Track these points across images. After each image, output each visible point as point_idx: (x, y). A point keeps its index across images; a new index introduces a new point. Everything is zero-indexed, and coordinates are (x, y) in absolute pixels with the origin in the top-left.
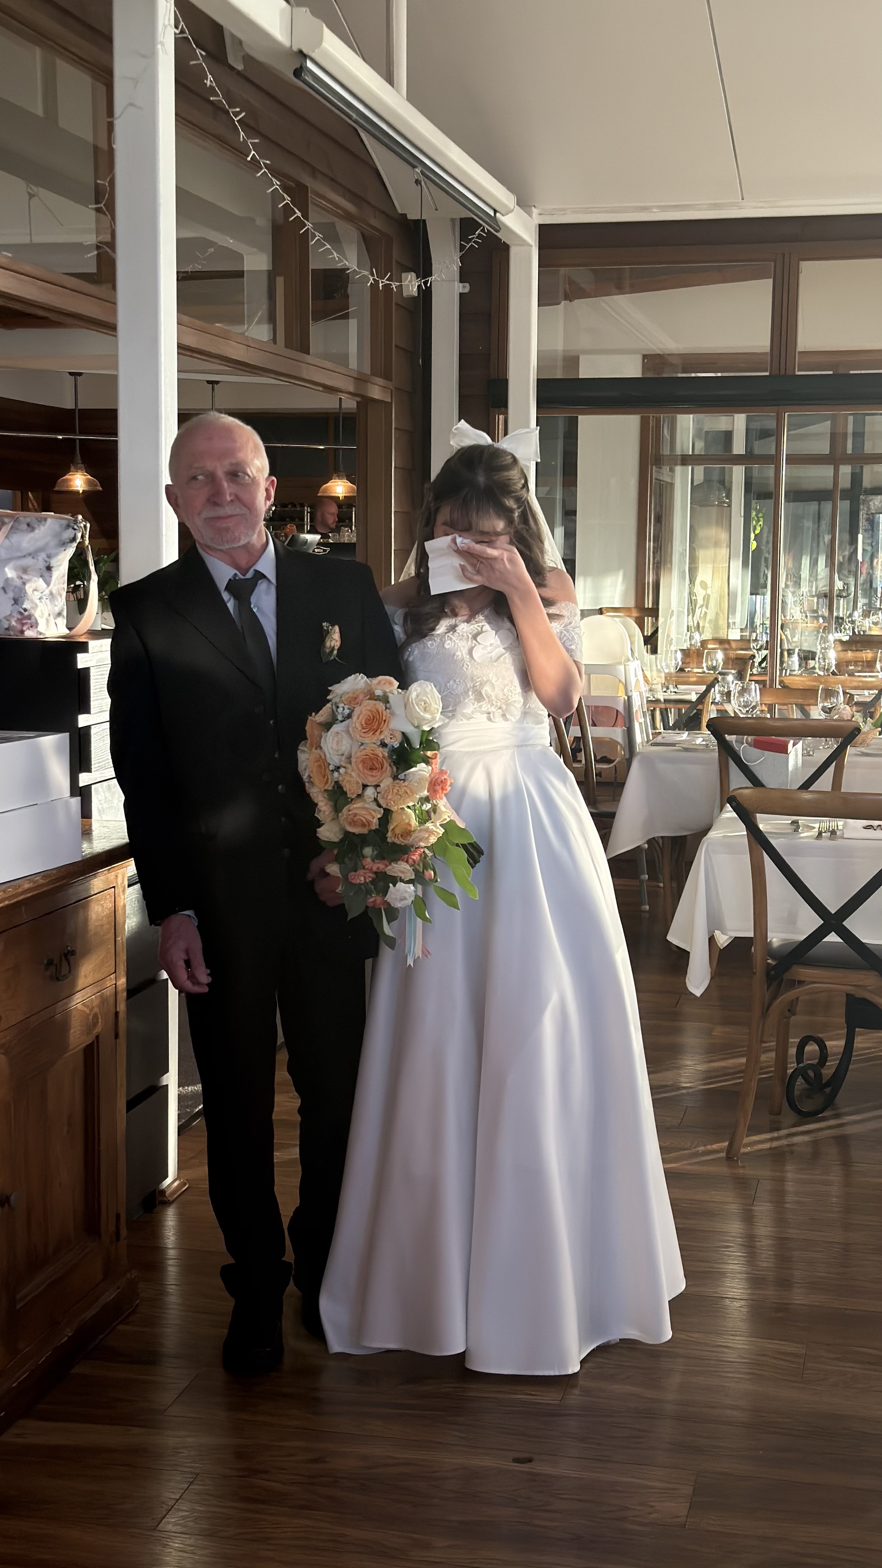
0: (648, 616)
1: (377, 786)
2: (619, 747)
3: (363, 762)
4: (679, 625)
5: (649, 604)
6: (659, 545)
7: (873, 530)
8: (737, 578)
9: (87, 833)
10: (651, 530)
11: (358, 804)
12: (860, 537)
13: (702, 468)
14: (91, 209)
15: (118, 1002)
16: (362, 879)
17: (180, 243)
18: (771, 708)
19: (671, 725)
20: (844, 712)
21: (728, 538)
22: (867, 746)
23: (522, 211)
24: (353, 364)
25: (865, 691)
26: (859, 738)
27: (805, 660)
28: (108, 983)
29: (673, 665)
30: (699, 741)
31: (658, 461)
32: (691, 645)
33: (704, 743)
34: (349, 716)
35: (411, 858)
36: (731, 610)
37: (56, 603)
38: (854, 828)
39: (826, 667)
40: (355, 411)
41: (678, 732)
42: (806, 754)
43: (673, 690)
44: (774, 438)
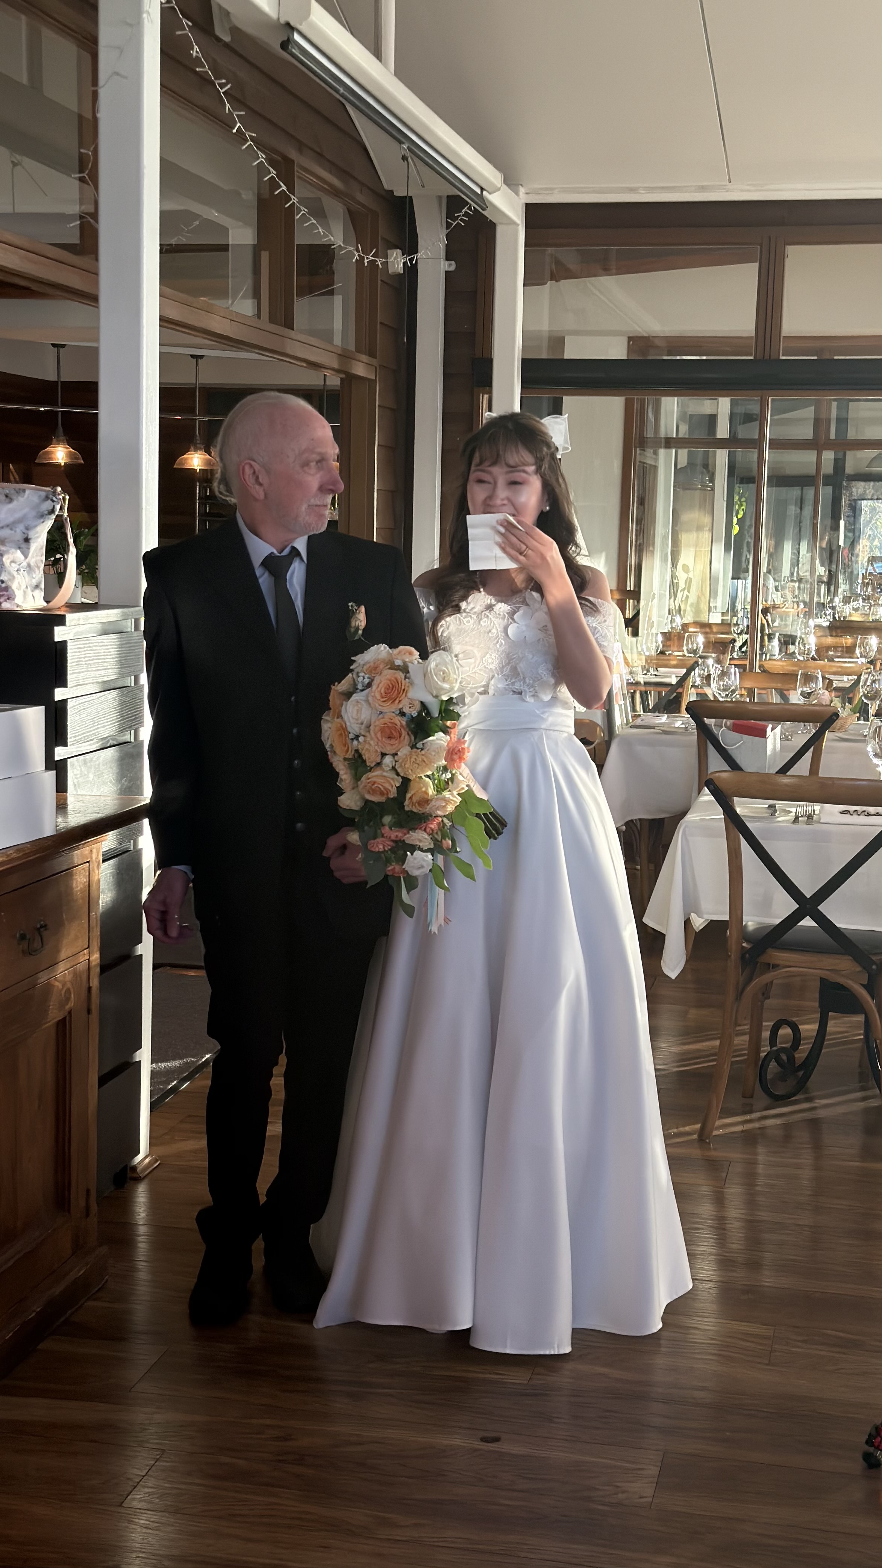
0: (630, 599)
1: (395, 755)
2: (598, 729)
3: (382, 730)
4: (660, 608)
5: (631, 586)
6: (642, 528)
7: (854, 517)
8: (719, 562)
9: (61, 807)
10: (634, 513)
11: (377, 772)
12: (842, 523)
13: (685, 451)
14: (75, 178)
15: (91, 976)
16: (381, 847)
17: (163, 215)
18: (750, 692)
19: (651, 708)
20: (823, 697)
21: (711, 521)
22: (846, 731)
23: (509, 190)
24: (338, 340)
25: (844, 676)
26: (838, 723)
27: (785, 644)
28: (81, 958)
29: (654, 648)
30: (678, 724)
31: (643, 443)
32: (672, 628)
33: (683, 726)
34: (369, 685)
35: (429, 827)
36: (713, 593)
37: (34, 576)
38: (830, 812)
39: (806, 652)
40: (339, 388)
41: (658, 714)
42: (784, 738)
43: (653, 673)
44: (758, 423)
